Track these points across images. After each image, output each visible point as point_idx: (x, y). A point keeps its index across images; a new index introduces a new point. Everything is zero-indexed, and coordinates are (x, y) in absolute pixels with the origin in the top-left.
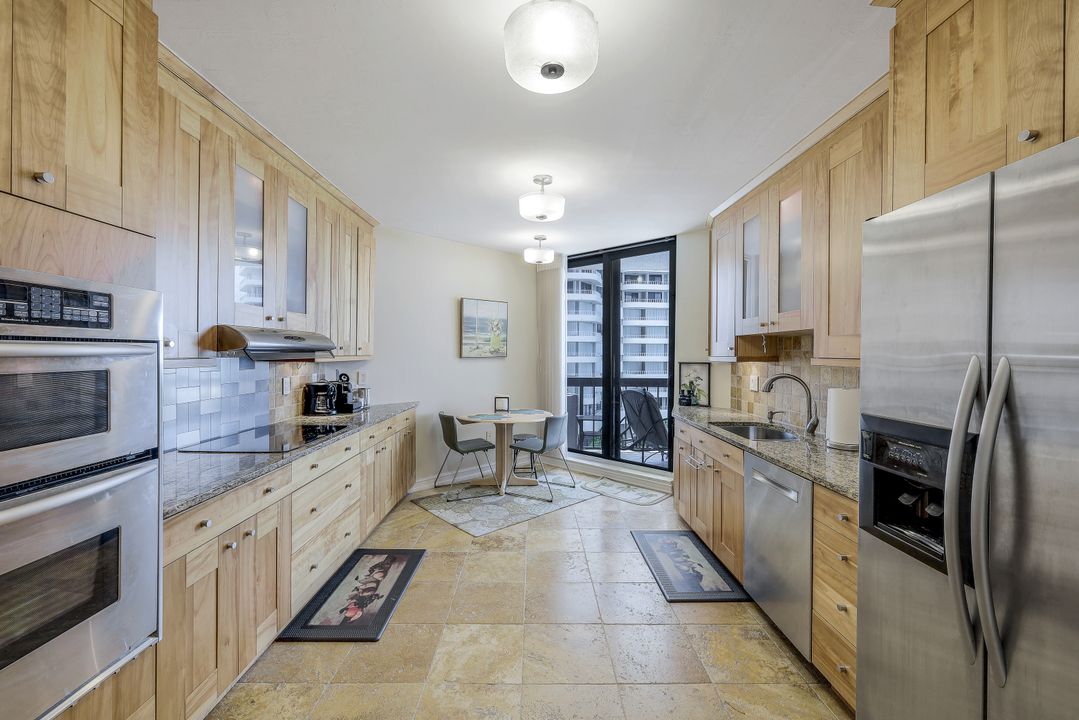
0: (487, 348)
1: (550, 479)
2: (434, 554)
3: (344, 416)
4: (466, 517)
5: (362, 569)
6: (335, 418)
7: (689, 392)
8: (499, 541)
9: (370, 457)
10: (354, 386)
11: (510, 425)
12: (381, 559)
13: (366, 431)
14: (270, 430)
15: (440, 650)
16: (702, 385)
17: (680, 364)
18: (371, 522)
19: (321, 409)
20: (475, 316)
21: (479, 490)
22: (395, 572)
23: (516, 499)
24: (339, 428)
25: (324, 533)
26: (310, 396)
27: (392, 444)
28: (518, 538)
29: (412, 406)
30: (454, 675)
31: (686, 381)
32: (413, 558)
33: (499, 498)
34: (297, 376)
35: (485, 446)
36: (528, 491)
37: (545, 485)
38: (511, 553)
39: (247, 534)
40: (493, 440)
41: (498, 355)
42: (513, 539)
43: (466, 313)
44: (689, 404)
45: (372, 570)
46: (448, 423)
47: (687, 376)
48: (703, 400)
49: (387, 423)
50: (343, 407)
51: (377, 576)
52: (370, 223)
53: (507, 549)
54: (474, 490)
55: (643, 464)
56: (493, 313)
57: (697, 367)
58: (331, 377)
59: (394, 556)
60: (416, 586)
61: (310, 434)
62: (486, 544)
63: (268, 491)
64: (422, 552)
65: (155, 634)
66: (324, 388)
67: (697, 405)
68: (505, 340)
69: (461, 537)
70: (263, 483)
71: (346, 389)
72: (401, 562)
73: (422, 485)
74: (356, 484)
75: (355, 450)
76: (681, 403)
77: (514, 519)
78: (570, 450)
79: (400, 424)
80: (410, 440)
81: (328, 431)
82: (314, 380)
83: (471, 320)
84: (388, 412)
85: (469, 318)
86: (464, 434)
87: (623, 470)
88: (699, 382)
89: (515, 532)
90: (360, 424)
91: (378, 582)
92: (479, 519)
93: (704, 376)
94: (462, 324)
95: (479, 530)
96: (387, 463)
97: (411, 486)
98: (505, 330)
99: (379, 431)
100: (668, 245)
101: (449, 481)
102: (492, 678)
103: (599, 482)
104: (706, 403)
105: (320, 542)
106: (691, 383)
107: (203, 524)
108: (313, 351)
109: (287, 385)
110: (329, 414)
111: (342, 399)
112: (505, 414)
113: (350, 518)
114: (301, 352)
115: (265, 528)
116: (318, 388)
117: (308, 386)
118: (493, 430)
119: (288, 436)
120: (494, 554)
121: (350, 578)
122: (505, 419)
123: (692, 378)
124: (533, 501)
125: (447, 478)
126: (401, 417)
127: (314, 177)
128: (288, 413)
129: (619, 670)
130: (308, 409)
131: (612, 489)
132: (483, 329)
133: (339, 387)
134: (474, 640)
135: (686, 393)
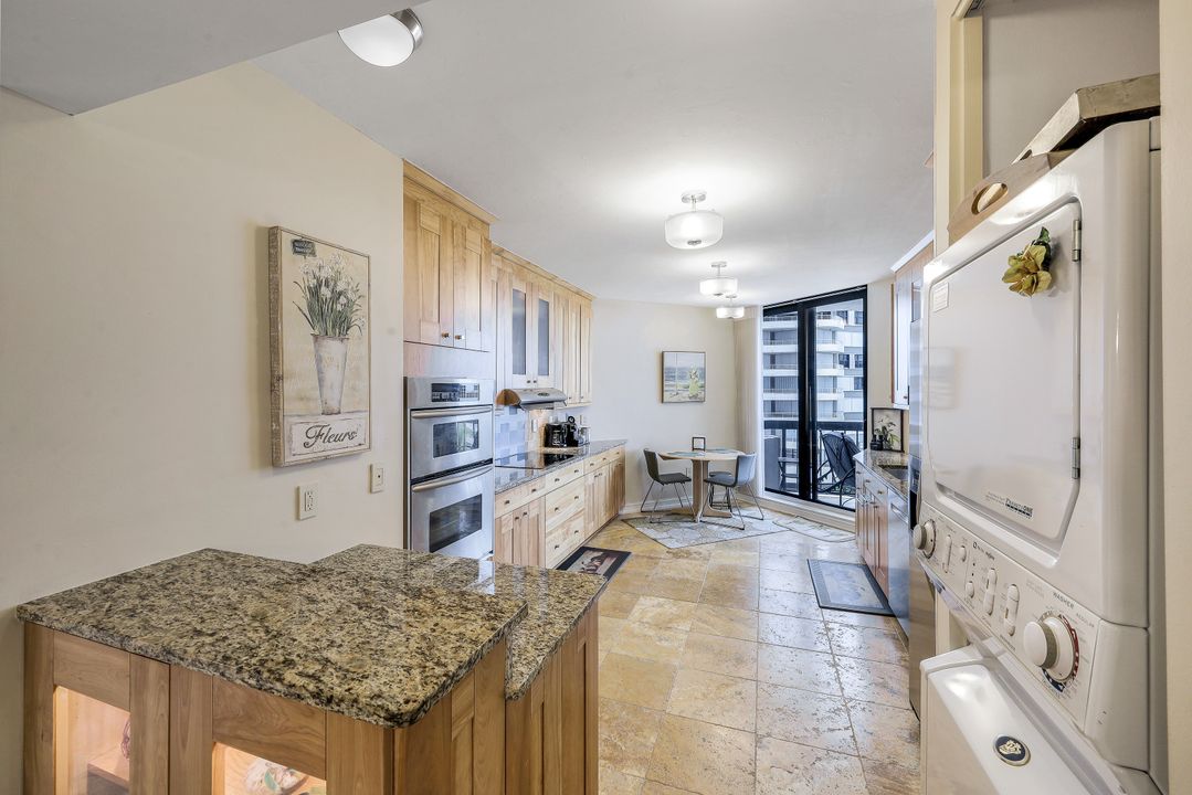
0: (686, 394)
1: (743, 513)
2: (637, 556)
3: (572, 448)
4: (665, 535)
5: (586, 558)
6: (565, 450)
7: (881, 437)
8: (689, 554)
9: (591, 479)
10: (579, 427)
11: (706, 462)
12: (600, 554)
13: (588, 460)
14: (525, 456)
15: (637, 607)
16: (895, 431)
17: (873, 409)
18: (592, 528)
19: (556, 442)
20: (675, 366)
21: (678, 517)
22: (608, 563)
23: (709, 526)
24: (569, 456)
25: (562, 526)
26: (550, 433)
27: (606, 472)
28: (705, 553)
29: (623, 443)
30: (645, 620)
31: (879, 426)
32: (621, 557)
33: (693, 524)
34: (542, 417)
35: (683, 479)
36: (722, 521)
37: (739, 518)
38: (697, 562)
39: (525, 514)
40: (691, 475)
41: (697, 400)
42: (700, 553)
43: (667, 364)
44: (880, 448)
45: (592, 559)
46: (650, 457)
47: (881, 421)
48: (896, 446)
49: (603, 455)
50: (572, 442)
51: (597, 563)
52: (588, 298)
53: (695, 559)
54: (674, 517)
55: (841, 507)
56: (692, 362)
57: (890, 413)
58: (563, 419)
59: (607, 553)
60: (623, 572)
61: (549, 460)
62: (677, 554)
63: (534, 490)
64: (628, 554)
65: (491, 552)
66: (559, 427)
67: (891, 450)
68: (703, 386)
69: (658, 547)
70: (532, 485)
71: (573, 428)
72: (612, 557)
73: (630, 509)
74: (582, 497)
75: (580, 473)
76: (872, 448)
77: (704, 540)
78: (767, 489)
79: (612, 456)
80: (620, 472)
81: (561, 458)
82: (551, 421)
83: (672, 370)
84: (604, 448)
85: (669, 369)
86: (664, 468)
87: (820, 511)
88: (892, 427)
89: (703, 549)
90: (582, 455)
91: (597, 567)
92: (675, 537)
93: (898, 423)
94: (664, 374)
95: (674, 545)
96: (603, 486)
97: (622, 508)
98: (703, 376)
99: (597, 460)
100: (860, 293)
101: (651, 508)
102: (670, 625)
103: (792, 520)
104: (899, 448)
105: (560, 531)
106: (884, 428)
107: (508, 502)
108: (552, 402)
109: (535, 426)
110: (562, 446)
111: (571, 435)
112: (701, 453)
113: (578, 521)
114: (546, 403)
115: (533, 514)
116: (554, 428)
117: (548, 425)
118: (691, 466)
119: (536, 460)
120: (683, 562)
121: (578, 562)
122: (701, 456)
123: (885, 423)
124: (724, 529)
125: (650, 506)
126: (613, 451)
127: (553, 279)
128: (535, 445)
129: (761, 636)
130: (547, 443)
131: (805, 527)
132: (682, 377)
133: (568, 426)
134: (660, 605)
135: (878, 438)
